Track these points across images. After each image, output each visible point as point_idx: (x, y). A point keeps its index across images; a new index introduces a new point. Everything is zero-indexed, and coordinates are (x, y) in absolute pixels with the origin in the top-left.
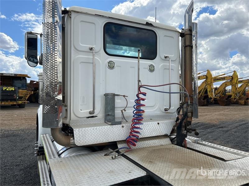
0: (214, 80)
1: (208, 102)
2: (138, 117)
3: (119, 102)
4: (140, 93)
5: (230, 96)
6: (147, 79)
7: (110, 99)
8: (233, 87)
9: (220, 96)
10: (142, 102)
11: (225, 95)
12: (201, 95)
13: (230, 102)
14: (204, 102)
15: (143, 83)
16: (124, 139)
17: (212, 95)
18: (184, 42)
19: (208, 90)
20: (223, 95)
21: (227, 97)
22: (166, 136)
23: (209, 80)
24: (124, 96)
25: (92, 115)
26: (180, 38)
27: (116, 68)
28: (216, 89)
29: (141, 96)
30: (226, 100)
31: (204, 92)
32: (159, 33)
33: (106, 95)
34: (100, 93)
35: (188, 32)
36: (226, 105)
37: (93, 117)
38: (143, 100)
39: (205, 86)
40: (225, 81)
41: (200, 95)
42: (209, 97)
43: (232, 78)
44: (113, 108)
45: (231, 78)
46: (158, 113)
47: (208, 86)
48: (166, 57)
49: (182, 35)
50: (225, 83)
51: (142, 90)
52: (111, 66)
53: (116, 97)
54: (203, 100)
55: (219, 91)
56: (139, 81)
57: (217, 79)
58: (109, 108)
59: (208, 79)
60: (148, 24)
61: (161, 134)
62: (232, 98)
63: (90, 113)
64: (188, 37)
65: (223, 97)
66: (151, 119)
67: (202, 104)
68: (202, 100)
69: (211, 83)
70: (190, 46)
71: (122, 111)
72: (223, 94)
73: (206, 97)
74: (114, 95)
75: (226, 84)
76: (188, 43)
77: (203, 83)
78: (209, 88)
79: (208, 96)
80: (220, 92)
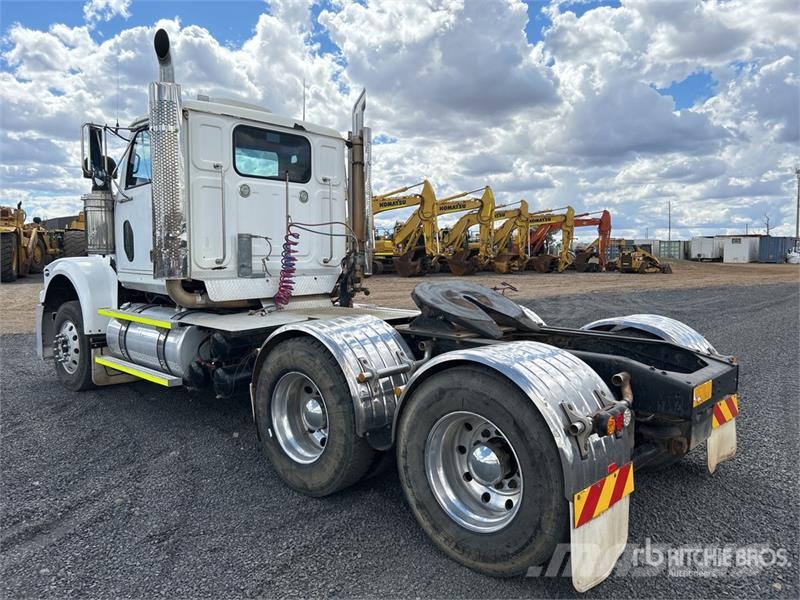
0: (441, 209)
1: (423, 265)
2: (288, 269)
3: (258, 248)
4: (289, 233)
5: (476, 251)
6: (300, 213)
7: (245, 243)
8: (483, 227)
9: (455, 252)
10: (292, 247)
11: (466, 248)
12: (410, 248)
13: (476, 266)
14: (416, 266)
15: (294, 220)
16: (272, 296)
17: (434, 248)
18: (352, 157)
19: (425, 235)
20: (462, 249)
21: (468, 254)
22: (326, 295)
23: (428, 208)
24: (266, 238)
25: (219, 266)
26: (347, 148)
27: (252, 195)
28: (446, 232)
29: (291, 238)
30: (466, 262)
31: (417, 240)
32: (314, 142)
33: (240, 236)
34: (232, 233)
35: (359, 142)
36: (465, 275)
37: (220, 268)
38: (295, 244)
39: (421, 224)
40: (466, 212)
41: (407, 248)
42: (427, 252)
43: (482, 205)
44: (249, 257)
45: (480, 204)
46: (315, 266)
47: (426, 224)
48: (325, 180)
49: (349, 144)
50: (467, 218)
51: (293, 230)
52: (245, 192)
53: (253, 239)
54: (413, 260)
55: (452, 238)
56: (288, 217)
57: (447, 207)
58: (243, 256)
59: (425, 204)
60: (298, 127)
61: (320, 292)
62: (480, 257)
63: (218, 262)
64: (357, 148)
65: (461, 253)
66: (304, 273)
67: (411, 272)
68: (410, 260)
69: (433, 215)
70: (360, 163)
71: (263, 260)
72: (461, 246)
73: (420, 253)
74: (252, 236)
75: (469, 221)
76: (357, 159)
77: (414, 215)
78: (427, 230)
79: (424, 250)
80: (454, 241)
